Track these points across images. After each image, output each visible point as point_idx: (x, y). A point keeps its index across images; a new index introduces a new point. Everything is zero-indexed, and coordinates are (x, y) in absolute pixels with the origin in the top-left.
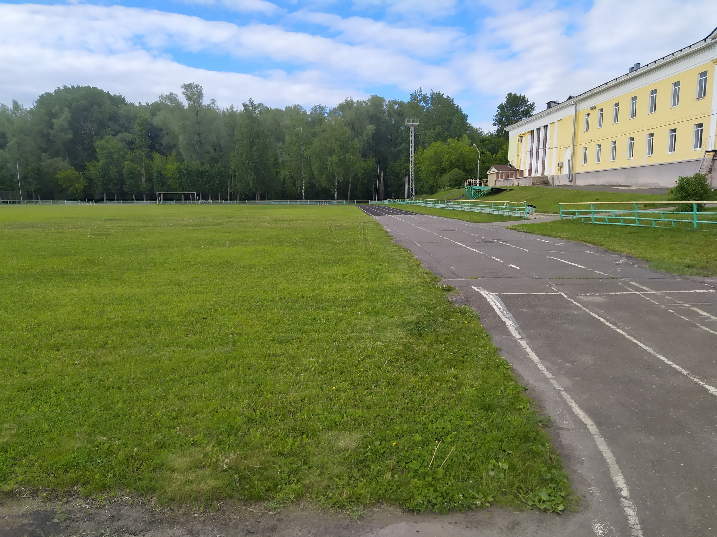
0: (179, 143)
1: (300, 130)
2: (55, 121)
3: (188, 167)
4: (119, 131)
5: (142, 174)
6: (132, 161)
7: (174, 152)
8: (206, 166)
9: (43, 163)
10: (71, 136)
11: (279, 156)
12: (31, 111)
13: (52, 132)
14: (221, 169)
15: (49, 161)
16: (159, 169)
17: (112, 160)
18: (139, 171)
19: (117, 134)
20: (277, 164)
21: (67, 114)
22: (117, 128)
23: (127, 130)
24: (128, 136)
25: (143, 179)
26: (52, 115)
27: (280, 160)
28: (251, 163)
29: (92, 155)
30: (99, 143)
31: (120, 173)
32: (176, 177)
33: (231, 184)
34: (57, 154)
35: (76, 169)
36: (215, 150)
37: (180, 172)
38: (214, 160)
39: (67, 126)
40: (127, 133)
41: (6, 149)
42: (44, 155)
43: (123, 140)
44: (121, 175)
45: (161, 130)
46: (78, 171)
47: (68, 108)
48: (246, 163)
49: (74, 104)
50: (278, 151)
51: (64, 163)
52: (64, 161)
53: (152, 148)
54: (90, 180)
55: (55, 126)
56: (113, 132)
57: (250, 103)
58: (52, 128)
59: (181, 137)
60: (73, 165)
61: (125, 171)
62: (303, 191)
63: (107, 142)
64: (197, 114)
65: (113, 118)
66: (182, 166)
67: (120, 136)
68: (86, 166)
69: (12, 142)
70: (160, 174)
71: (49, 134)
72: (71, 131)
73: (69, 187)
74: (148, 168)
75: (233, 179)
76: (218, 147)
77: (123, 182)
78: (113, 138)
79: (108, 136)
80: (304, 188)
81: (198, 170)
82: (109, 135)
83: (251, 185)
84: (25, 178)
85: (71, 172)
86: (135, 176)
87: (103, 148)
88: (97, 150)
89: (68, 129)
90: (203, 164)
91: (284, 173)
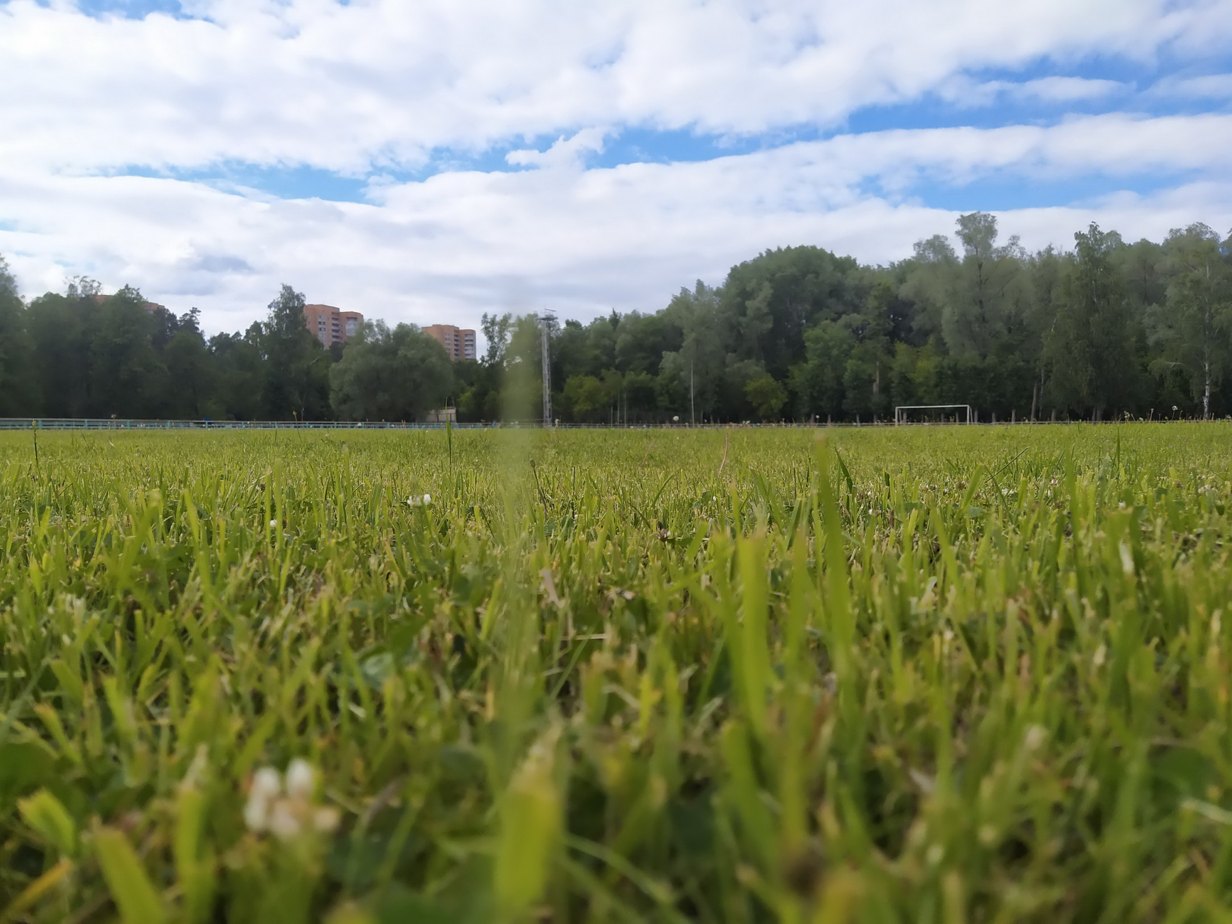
0: (943, 322)
1: (1204, 273)
2: (748, 303)
3: (956, 364)
4: (844, 312)
5: (874, 381)
6: (860, 359)
7: (931, 339)
8: (991, 359)
9: (727, 370)
10: (770, 325)
11: (1148, 331)
12: (718, 292)
13: (743, 320)
14: (1021, 364)
15: (737, 365)
16: (903, 370)
17: (829, 359)
18: (870, 375)
19: (839, 317)
20: (1142, 349)
21: (767, 291)
22: (841, 308)
23: (856, 309)
24: (856, 318)
25: (875, 388)
26: (746, 295)
27: (1151, 341)
28: (1088, 346)
29: (799, 352)
30: (810, 333)
31: (839, 379)
32: (932, 383)
33: (1039, 390)
34: (749, 354)
35: (773, 376)
36: (1010, 331)
37: (941, 375)
38: (1008, 348)
39: (765, 310)
40: (855, 314)
41: (681, 351)
42: (730, 357)
43: (848, 326)
44: (840, 384)
45: (912, 304)
46: (777, 380)
47: (770, 282)
48: (1076, 348)
49: (779, 275)
50: (1147, 321)
51: (756, 368)
52: (757, 366)
53: (894, 335)
54: (793, 395)
55: (749, 312)
56: (833, 314)
57: (1090, 231)
58: (744, 314)
59: (947, 312)
60: (768, 371)
61: (847, 376)
62: (1206, 401)
63: (823, 331)
64: (980, 266)
65: (836, 292)
66: (945, 363)
67: (844, 319)
68: (788, 371)
69: (689, 341)
70: (905, 379)
71: (739, 324)
72: (771, 318)
73: (760, 405)
74: (886, 369)
75: (1045, 383)
76: (1015, 324)
77: (843, 395)
78: (833, 324)
79: (826, 322)
80: (1207, 394)
81: (974, 368)
82: (827, 319)
83: (1085, 391)
84: (701, 394)
85: (766, 381)
86: (862, 383)
87: (817, 340)
88: (807, 344)
89: (767, 314)
90: (984, 357)
91: (1161, 364)
